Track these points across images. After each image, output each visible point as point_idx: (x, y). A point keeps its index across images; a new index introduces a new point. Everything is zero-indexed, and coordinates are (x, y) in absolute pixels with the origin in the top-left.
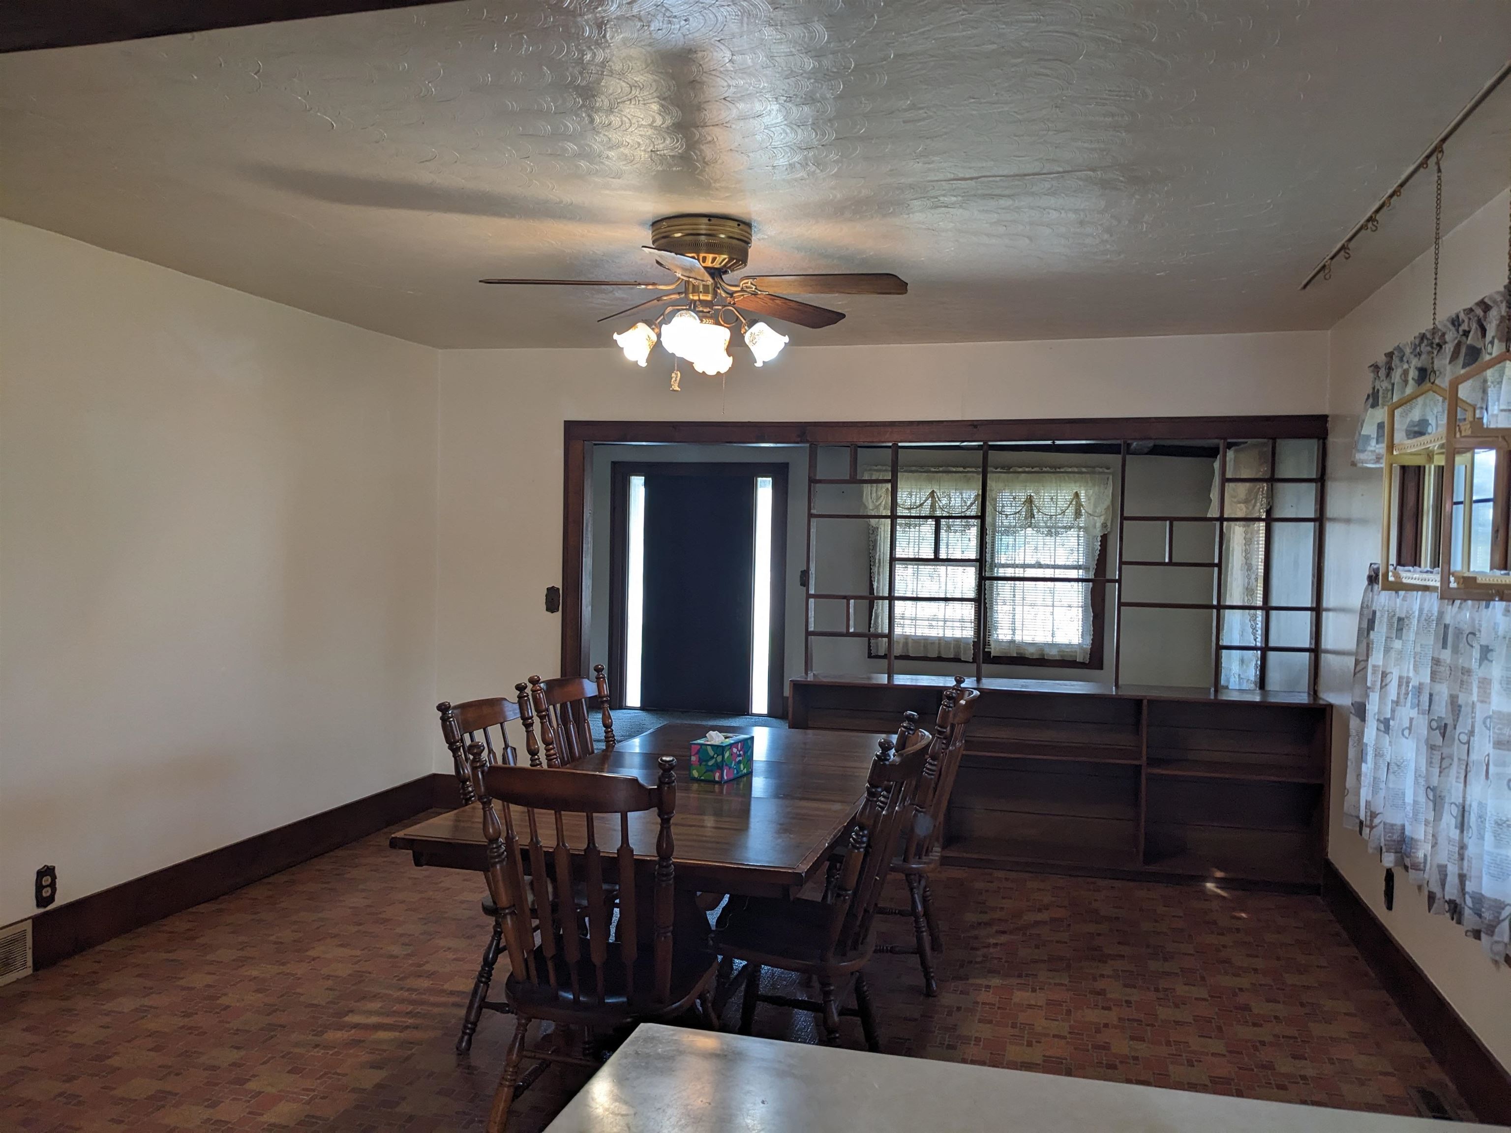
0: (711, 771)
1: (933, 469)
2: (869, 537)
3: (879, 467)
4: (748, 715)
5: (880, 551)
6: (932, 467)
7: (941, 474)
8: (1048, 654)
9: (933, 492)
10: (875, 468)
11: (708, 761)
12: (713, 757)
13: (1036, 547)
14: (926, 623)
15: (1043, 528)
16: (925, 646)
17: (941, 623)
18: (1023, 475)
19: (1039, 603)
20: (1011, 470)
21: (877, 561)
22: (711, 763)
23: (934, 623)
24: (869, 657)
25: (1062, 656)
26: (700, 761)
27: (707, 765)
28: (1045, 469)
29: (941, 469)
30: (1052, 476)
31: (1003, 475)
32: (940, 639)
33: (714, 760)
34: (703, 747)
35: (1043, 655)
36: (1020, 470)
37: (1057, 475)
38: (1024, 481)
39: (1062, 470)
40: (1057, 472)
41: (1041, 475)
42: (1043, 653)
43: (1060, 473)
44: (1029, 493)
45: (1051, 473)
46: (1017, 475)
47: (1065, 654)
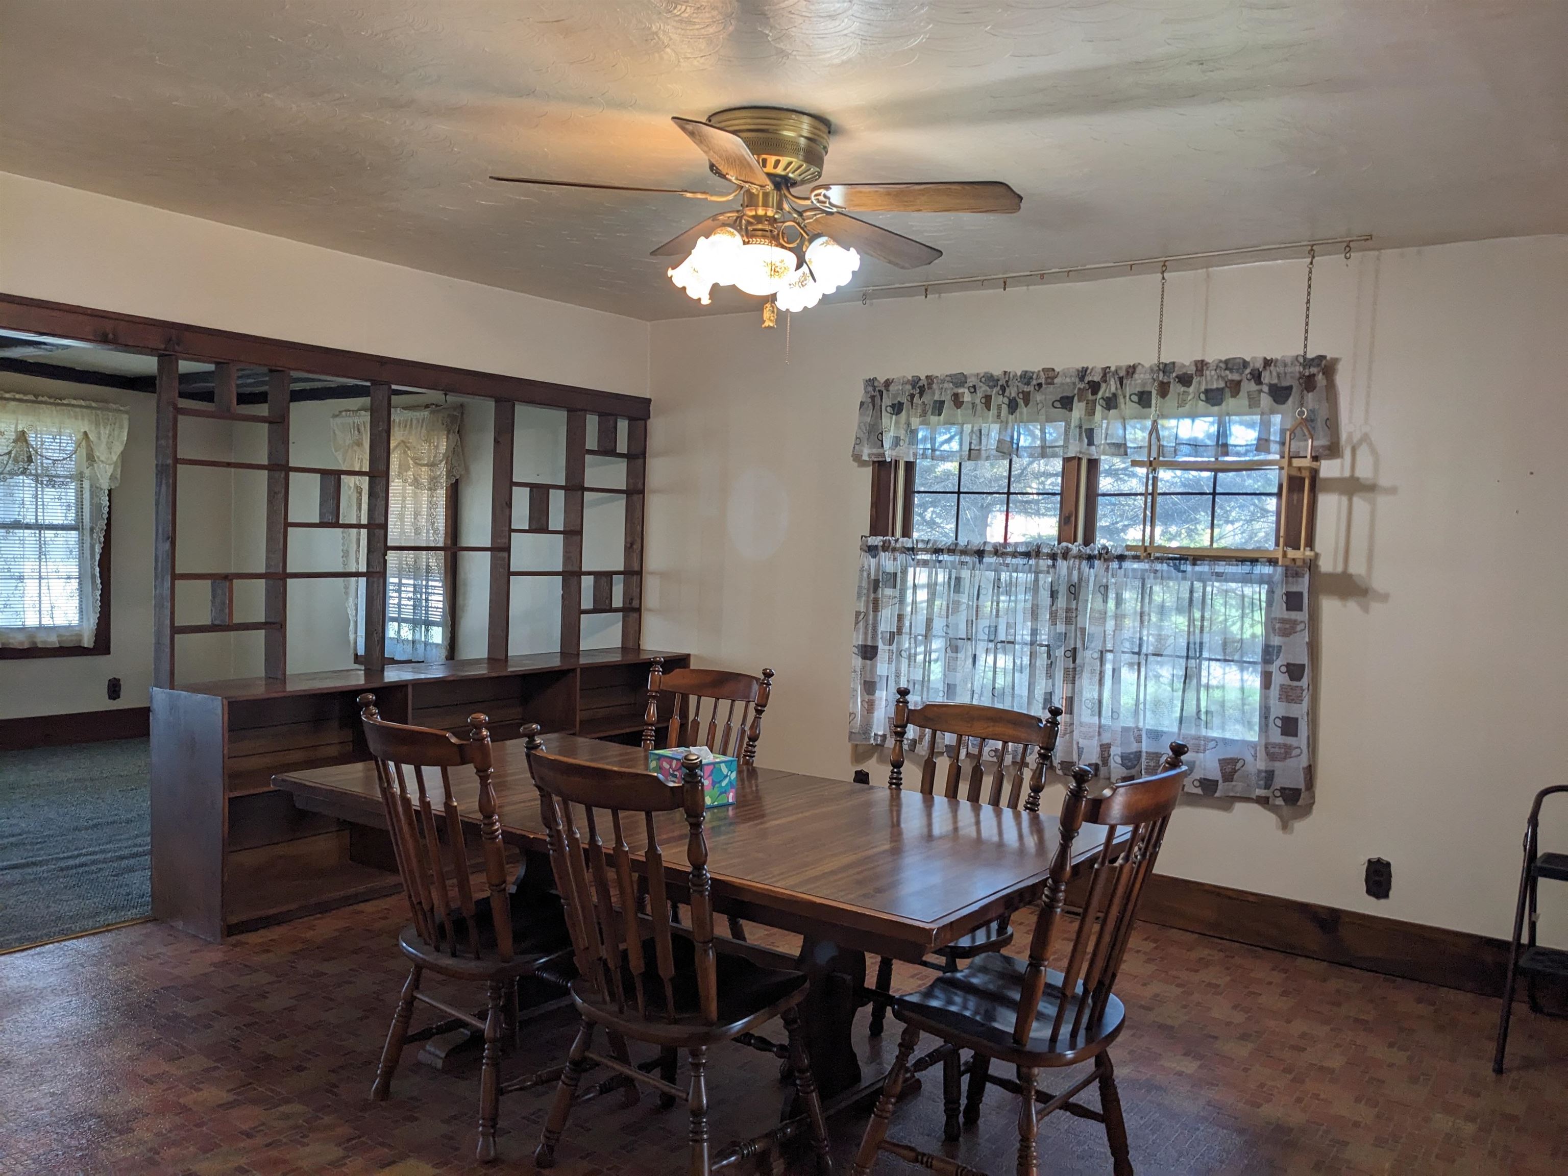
0: (725, 792)
11: (720, 782)
12: (726, 776)
15: (39, 475)
18: (13, 403)
22: (724, 784)
26: (714, 784)
27: (721, 787)
33: (727, 779)
34: (717, 766)
35: (35, 643)
36: (7, 395)
37: (58, 408)
38: (14, 412)
39: (65, 402)
40: (59, 404)
41: (36, 405)
42: (35, 640)
43: (63, 405)
44: (20, 428)
45: (50, 404)
46: (4, 402)
47: (64, 638)
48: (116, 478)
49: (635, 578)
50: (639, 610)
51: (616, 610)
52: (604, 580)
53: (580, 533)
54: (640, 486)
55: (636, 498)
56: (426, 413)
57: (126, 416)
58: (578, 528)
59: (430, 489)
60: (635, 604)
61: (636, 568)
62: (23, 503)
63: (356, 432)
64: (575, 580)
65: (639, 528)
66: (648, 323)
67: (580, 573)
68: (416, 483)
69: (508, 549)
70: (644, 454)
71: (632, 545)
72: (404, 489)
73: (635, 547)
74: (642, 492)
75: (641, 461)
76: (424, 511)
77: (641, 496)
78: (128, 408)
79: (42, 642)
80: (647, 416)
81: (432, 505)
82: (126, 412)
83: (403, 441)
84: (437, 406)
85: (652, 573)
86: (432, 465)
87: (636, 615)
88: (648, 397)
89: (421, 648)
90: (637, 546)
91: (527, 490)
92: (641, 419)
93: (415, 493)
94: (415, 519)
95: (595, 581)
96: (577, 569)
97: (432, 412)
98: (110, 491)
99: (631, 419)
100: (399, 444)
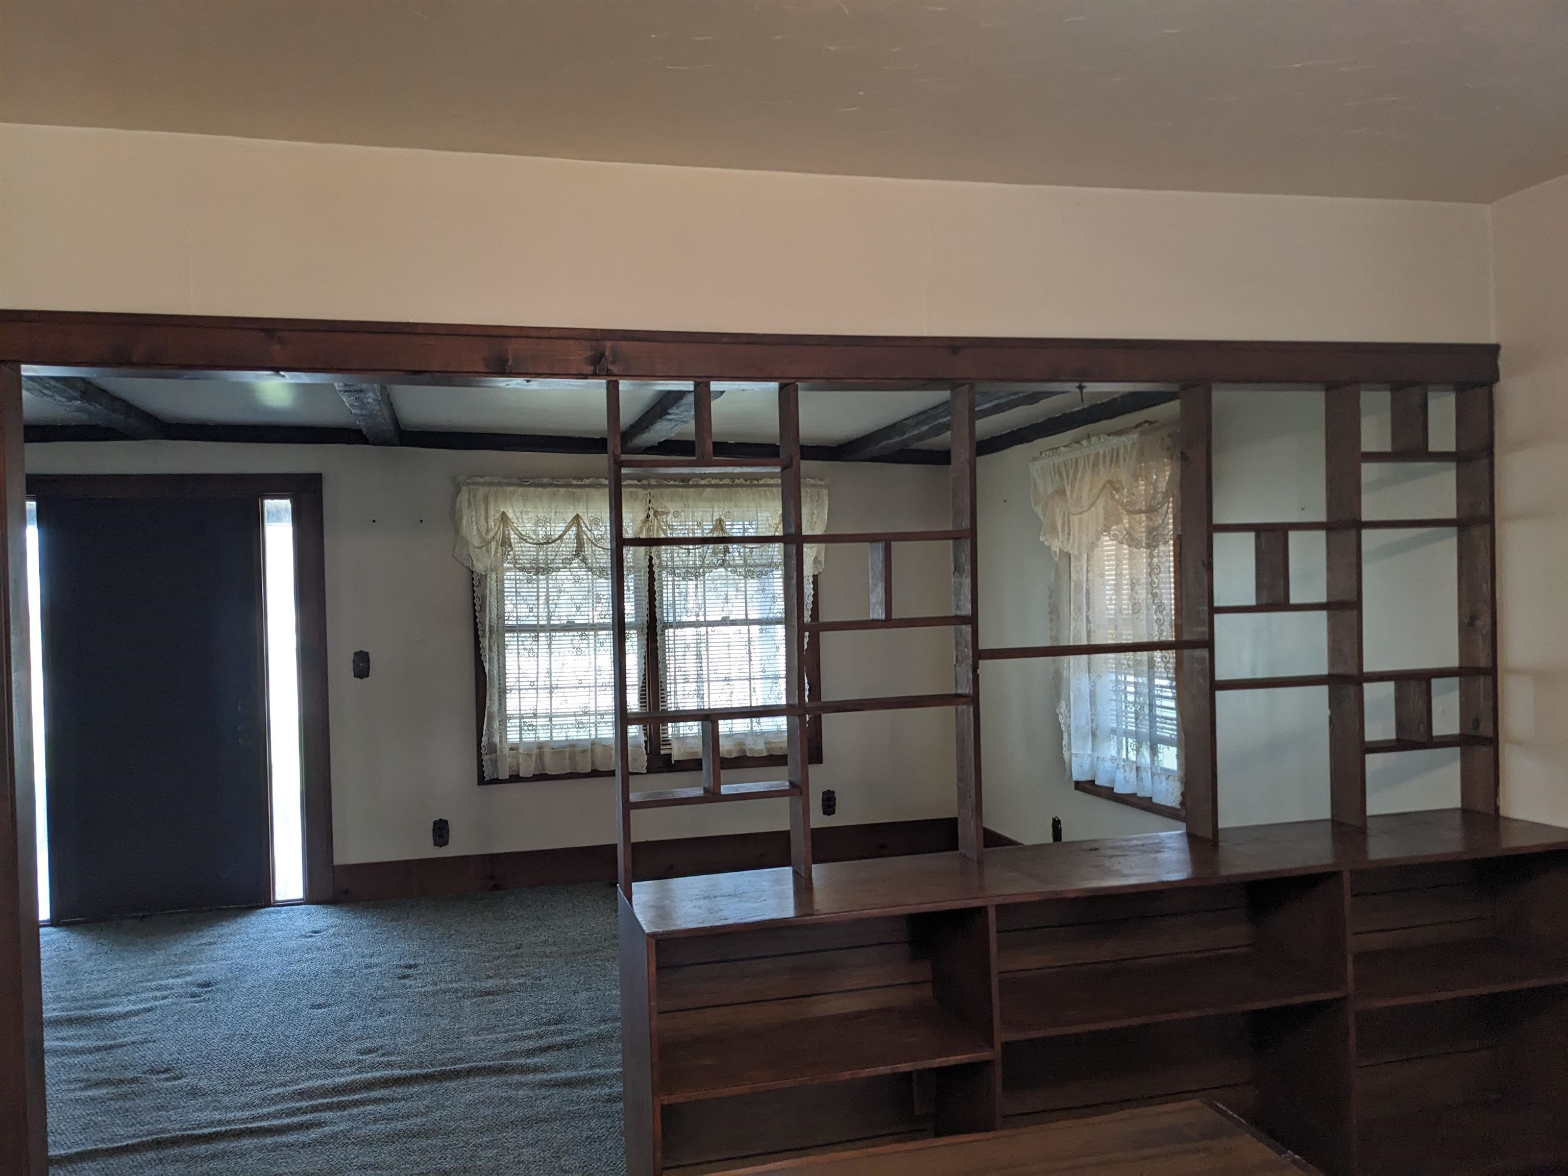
1: (575, 482)
2: (474, 592)
3: (488, 479)
4: (270, 906)
5: (490, 613)
6: (574, 478)
7: (587, 490)
8: (751, 750)
9: (577, 517)
10: (482, 480)
13: (727, 595)
14: (572, 720)
15: (740, 566)
16: (572, 756)
17: (545, 721)
18: (709, 490)
19: (733, 676)
20: (691, 483)
21: (487, 628)
23: (585, 719)
24: (479, 784)
25: (768, 750)
28: (737, 481)
29: (587, 481)
30: (749, 490)
31: (680, 490)
32: (593, 743)
35: (744, 751)
36: (703, 482)
37: (754, 490)
38: (709, 500)
39: (761, 482)
40: (755, 486)
41: (733, 489)
42: (744, 748)
43: (762, 485)
44: (716, 517)
45: (746, 486)
46: (700, 490)
47: (773, 746)
48: (820, 562)
49: (1482, 683)
50: (1493, 742)
51: (1445, 742)
52: (1413, 688)
53: (1356, 605)
54: (1483, 509)
55: (1476, 532)
56: (1135, 436)
57: (825, 491)
58: (1353, 597)
59: (1148, 546)
60: (1485, 729)
61: (1483, 661)
62: (726, 599)
63: (1057, 476)
64: (1352, 690)
65: (1486, 588)
66: (1488, 207)
67: (1360, 678)
68: (1132, 541)
69: (1209, 644)
70: (1489, 450)
71: (1473, 618)
72: (1118, 550)
73: (1479, 623)
74: (1490, 520)
75: (1484, 462)
76: (1144, 578)
77: (1488, 527)
78: (827, 481)
79: (750, 750)
80: (1494, 377)
81: (1152, 569)
82: (826, 487)
83: (1110, 482)
84: (1151, 423)
85: (1518, 672)
86: (1151, 510)
87: (1486, 751)
88: (1493, 340)
89: (1147, 776)
90: (1484, 622)
91: (1249, 538)
92: (1482, 385)
93: (1131, 553)
94: (1132, 589)
95: (1398, 690)
96: (1354, 671)
97: (1142, 434)
98: (814, 576)
99: (1461, 388)
100: (1104, 486)
